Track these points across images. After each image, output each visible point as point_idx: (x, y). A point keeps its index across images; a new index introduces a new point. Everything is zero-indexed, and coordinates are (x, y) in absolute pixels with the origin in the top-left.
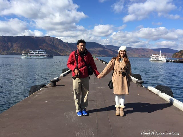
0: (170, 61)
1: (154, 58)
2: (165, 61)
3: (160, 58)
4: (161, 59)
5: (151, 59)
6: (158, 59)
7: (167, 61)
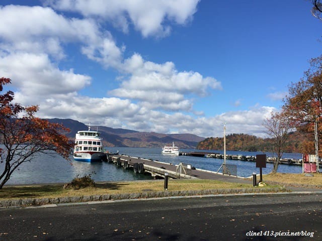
0: (183, 154)
1: (167, 150)
2: (178, 154)
3: (173, 150)
4: (174, 152)
5: (164, 152)
6: (171, 152)
7: (180, 154)
